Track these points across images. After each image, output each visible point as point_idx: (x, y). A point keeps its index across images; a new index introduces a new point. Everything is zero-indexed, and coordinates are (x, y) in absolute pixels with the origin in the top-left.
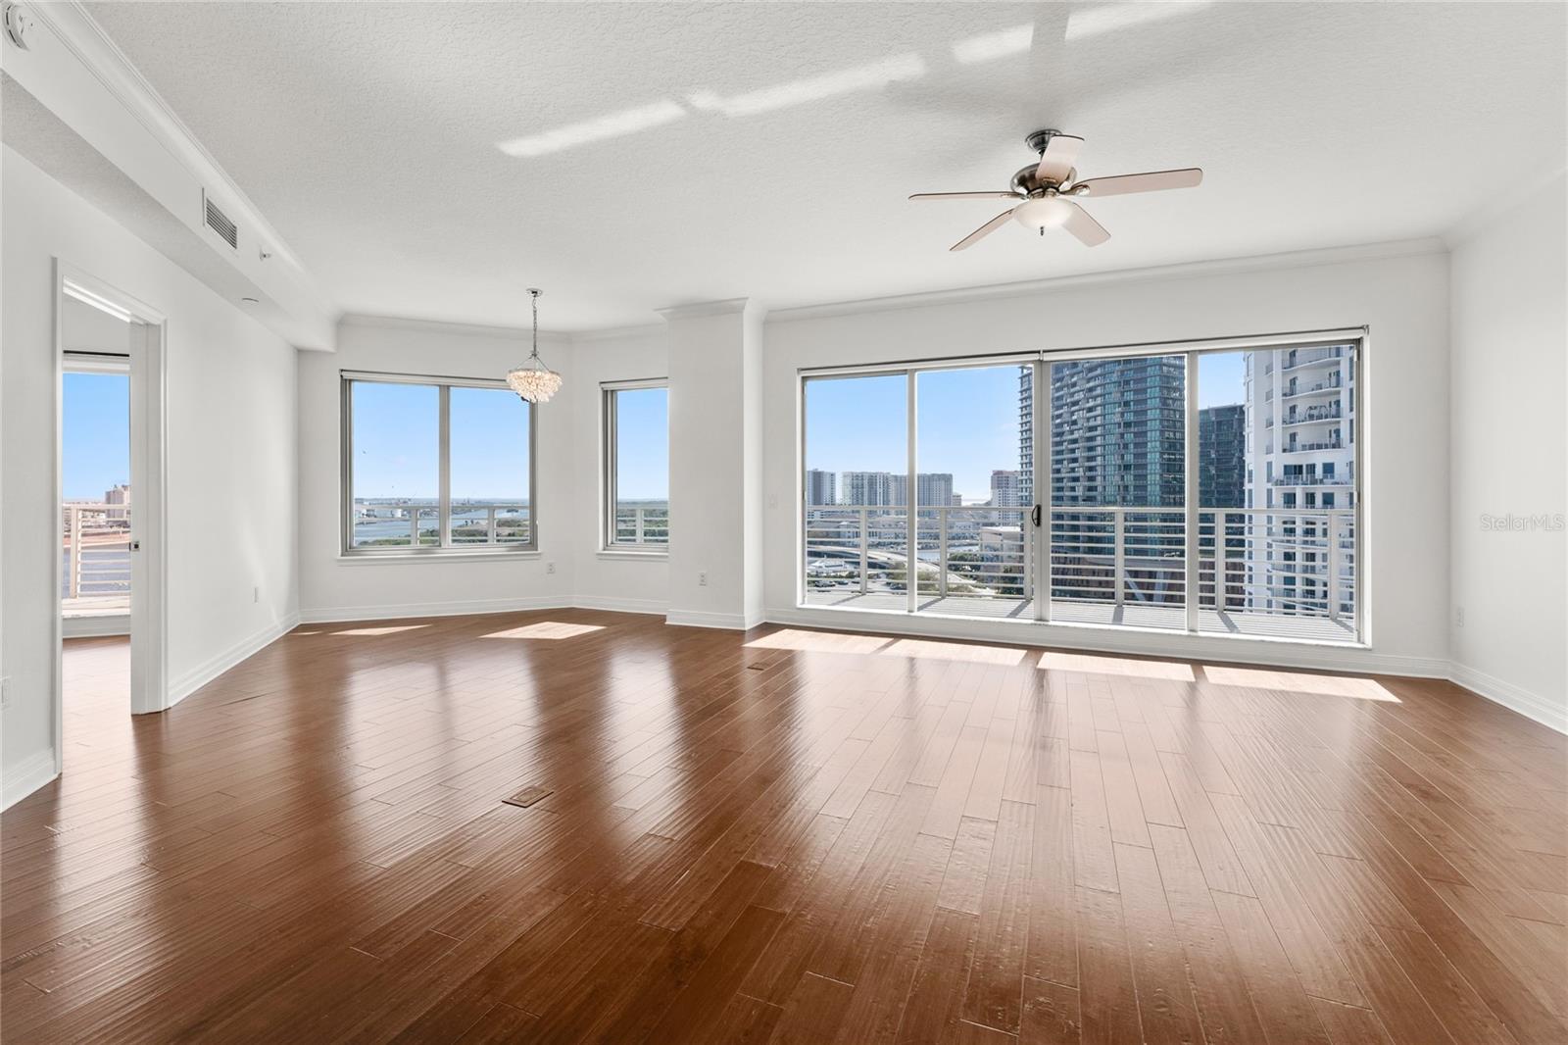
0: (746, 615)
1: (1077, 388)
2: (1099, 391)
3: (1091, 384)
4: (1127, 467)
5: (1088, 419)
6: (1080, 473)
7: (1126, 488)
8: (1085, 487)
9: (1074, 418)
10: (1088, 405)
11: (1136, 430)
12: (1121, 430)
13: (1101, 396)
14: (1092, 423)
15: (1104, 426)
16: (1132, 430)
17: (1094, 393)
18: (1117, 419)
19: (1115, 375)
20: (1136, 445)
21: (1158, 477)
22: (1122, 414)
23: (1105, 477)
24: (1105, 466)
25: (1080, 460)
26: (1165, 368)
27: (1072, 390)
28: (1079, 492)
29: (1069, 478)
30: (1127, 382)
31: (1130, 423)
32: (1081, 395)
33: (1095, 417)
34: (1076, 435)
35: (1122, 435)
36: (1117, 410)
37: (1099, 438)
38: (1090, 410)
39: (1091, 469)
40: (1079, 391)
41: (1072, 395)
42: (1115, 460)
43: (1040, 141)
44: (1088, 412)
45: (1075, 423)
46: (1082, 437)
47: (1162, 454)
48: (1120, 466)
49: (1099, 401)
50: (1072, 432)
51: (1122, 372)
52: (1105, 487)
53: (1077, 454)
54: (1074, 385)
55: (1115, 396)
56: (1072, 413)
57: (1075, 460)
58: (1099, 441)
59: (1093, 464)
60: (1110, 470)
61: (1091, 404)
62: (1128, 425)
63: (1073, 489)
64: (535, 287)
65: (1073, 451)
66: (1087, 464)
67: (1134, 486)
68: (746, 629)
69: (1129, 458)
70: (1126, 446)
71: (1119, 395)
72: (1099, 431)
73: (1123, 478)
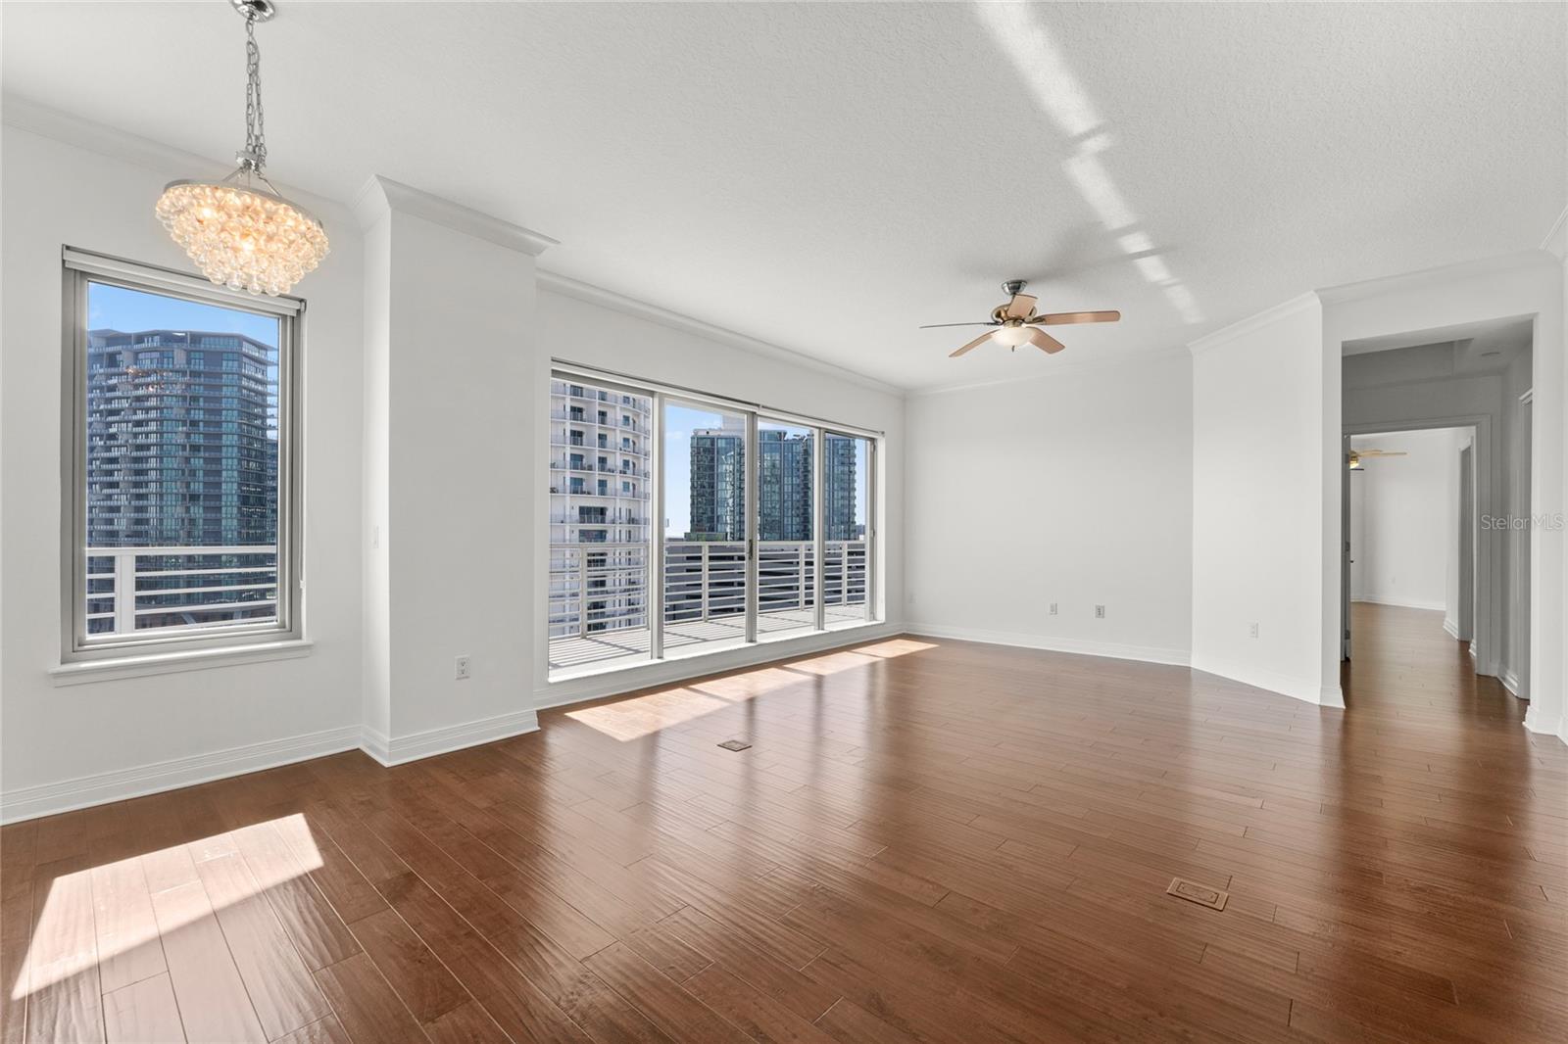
1: (118, 394)
2: (153, 402)
3: (141, 392)
4: (194, 498)
5: (136, 435)
6: (123, 501)
7: (192, 521)
8: (129, 519)
9: (113, 430)
10: (135, 418)
11: (207, 455)
12: (187, 453)
13: (156, 408)
14: (141, 440)
15: (162, 446)
16: (202, 454)
17: (148, 404)
18: (181, 440)
19: (178, 386)
20: (207, 473)
21: (235, 510)
22: (188, 435)
23: (161, 508)
24: (161, 495)
25: (121, 485)
26: (244, 391)
27: (109, 395)
28: (122, 524)
29: (101, 507)
30: (195, 399)
31: (199, 446)
32: (125, 404)
33: (147, 434)
34: (115, 453)
35: (187, 460)
36: (180, 429)
38: (138, 423)
39: (139, 497)
40: (119, 398)
41: (109, 401)
42: (178, 488)
44: (134, 426)
45: (113, 437)
46: (125, 457)
47: (240, 485)
48: (184, 496)
49: (153, 414)
50: (108, 449)
51: (189, 385)
52: (161, 520)
53: (116, 477)
54: (112, 388)
55: (178, 412)
56: (109, 425)
57: (114, 485)
58: (153, 463)
59: (143, 491)
60: (169, 500)
61: (140, 416)
62: (195, 448)
63: (110, 522)
65: (110, 473)
66: (134, 491)
67: (204, 520)
69: (198, 487)
70: (193, 473)
71: (183, 412)
72: (153, 451)
73: (188, 509)
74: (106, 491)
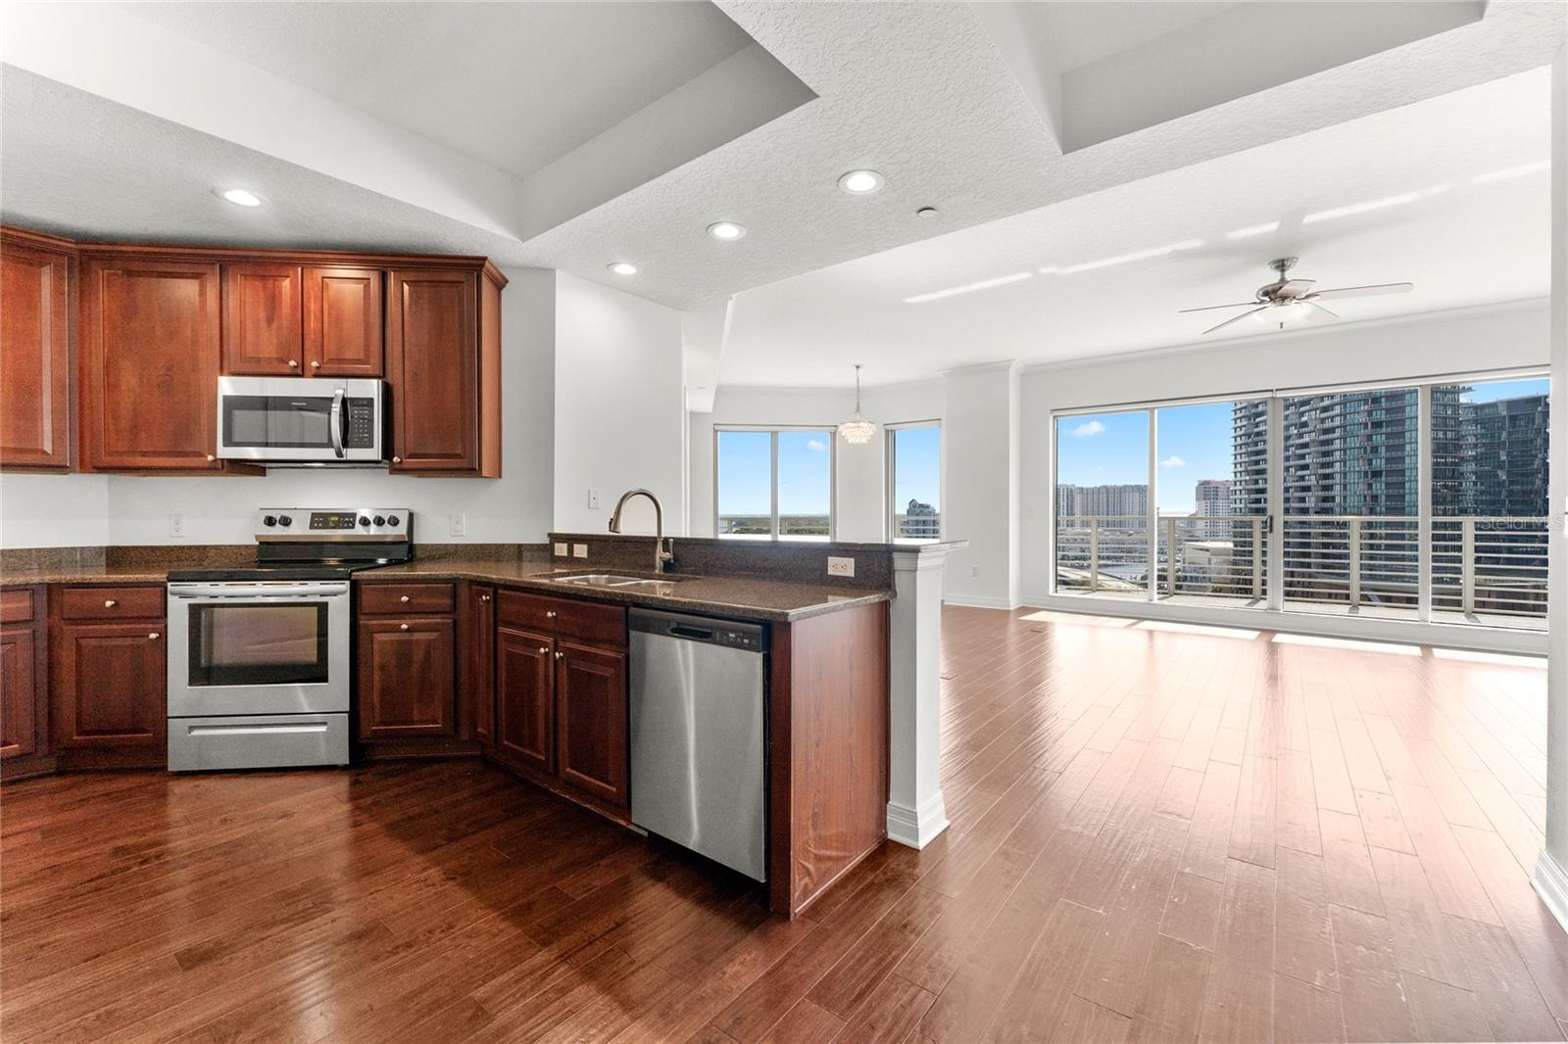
0: (1011, 599)
4: (1376, 474)
5: (1323, 421)
6: (1312, 481)
7: (1375, 498)
8: (1317, 497)
9: (1304, 419)
10: (1322, 404)
11: (1389, 430)
12: (1369, 431)
14: (1328, 424)
15: (1345, 427)
16: (1384, 430)
18: (1363, 418)
20: (1388, 448)
22: (1370, 413)
23: (1345, 485)
24: (1345, 474)
25: (1311, 467)
28: (1311, 502)
29: (1296, 487)
31: (1382, 422)
33: (1332, 418)
34: (1306, 439)
35: (1369, 437)
36: (1362, 408)
37: (1338, 441)
38: (1325, 409)
39: (1326, 477)
42: (1359, 466)
43: (1281, 265)
44: (1322, 412)
45: (1305, 425)
46: (1314, 441)
48: (1366, 473)
50: (1301, 436)
52: (1345, 497)
53: (1308, 460)
56: (1302, 414)
57: (1305, 467)
58: (1337, 444)
59: (1329, 471)
60: (1352, 478)
62: (1377, 425)
63: (1303, 500)
64: (857, 364)
65: (1302, 457)
66: (1321, 471)
67: (1386, 496)
68: (1011, 609)
69: (1380, 464)
70: (1375, 449)
72: (1337, 434)
73: (1370, 486)
74: (1299, 473)
